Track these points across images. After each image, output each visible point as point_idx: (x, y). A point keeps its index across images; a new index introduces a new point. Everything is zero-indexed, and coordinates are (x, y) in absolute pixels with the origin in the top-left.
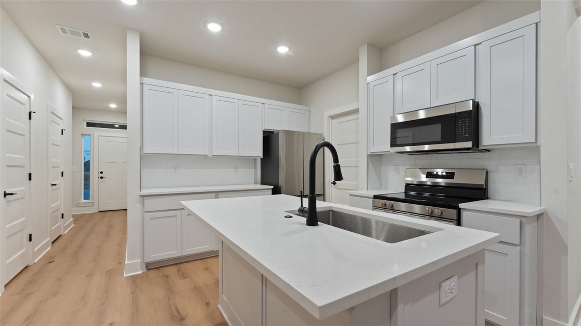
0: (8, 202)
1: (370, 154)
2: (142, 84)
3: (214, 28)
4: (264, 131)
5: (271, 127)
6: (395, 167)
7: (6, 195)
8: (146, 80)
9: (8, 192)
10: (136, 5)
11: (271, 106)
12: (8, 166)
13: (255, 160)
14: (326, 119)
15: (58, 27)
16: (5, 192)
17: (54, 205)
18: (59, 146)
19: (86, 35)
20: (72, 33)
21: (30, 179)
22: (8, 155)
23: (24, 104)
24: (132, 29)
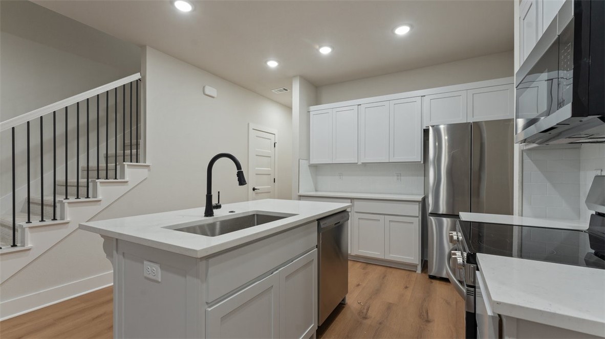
0: (256, 194)
2: (309, 112)
4: (424, 130)
7: (254, 189)
8: (312, 108)
9: (256, 188)
10: (279, 65)
11: (434, 97)
12: (256, 174)
19: (285, 90)
20: (280, 91)
21: (274, 182)
22: (257, 168)
23: (270, 139)
24: (295, 76)
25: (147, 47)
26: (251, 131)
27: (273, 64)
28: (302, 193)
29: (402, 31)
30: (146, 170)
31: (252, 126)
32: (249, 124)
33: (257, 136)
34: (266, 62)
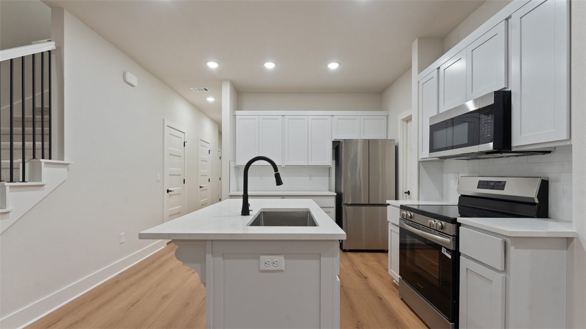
0: (170, 196)
1: (421, 160)
2: (235, 116)
3: (270, 66)
4: (333, 142)
5: (340, 137)
6: (455, 174)
7: (168, 191)
8: (238, 112)
9: (170, 190)
10: (218, 67)
11: (339, 117)
12: (170, 175)
13: (330, 168)
14: (400, 122)
15: (191, 88)
16: (168, 190)
17: (203, 200)
18: (206, 161)
19: (206, 90)
20: (199, 90)
21: (184, 183)
22: (170, 169)
23: (181, 138)
24: (226, 80)
25: (65, 11)
26: (166, 128)
27: (213, 65)
28: (232, 193)
29: (333, 66)
30: (64, 170)
31: (167, 123)
32: (164, 120)
33: (170, 134)
34: (205, 63)
